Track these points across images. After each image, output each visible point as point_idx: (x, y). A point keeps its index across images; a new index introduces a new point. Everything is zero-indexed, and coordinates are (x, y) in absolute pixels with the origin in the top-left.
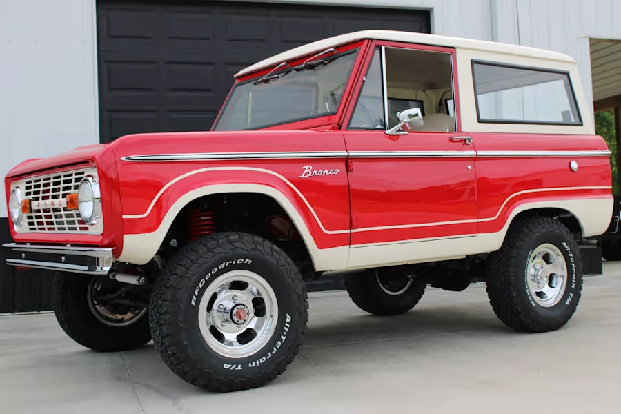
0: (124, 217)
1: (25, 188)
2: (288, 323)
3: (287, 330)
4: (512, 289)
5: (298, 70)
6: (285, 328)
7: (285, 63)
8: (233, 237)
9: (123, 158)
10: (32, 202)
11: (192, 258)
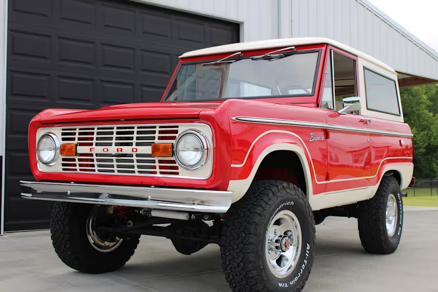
0: (232, 166)
1: (61, 134)
2: (308, 250)
3: (308, 255)
4: (381, 225)
5: (253, 59)
6: (306, 254)
7: (240, 53)
8: (285, 184)
9: (234, 118)
10: (78, 147)
11: (265, 200)
